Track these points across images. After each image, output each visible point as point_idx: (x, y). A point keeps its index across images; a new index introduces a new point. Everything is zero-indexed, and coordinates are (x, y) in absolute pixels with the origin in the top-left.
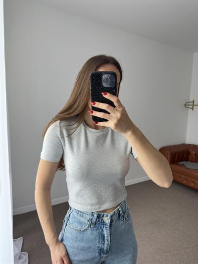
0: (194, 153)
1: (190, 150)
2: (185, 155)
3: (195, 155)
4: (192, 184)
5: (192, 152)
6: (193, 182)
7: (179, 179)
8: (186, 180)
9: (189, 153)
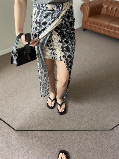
0: (106, 7)
1: (103, 5)
2: (99, 9)
3: (107, 8)
4: (103, 32)
5: (104, 6)
6: (104, 30)
7: (94, 29)
8: (99, 29)
9: (102, 7)
